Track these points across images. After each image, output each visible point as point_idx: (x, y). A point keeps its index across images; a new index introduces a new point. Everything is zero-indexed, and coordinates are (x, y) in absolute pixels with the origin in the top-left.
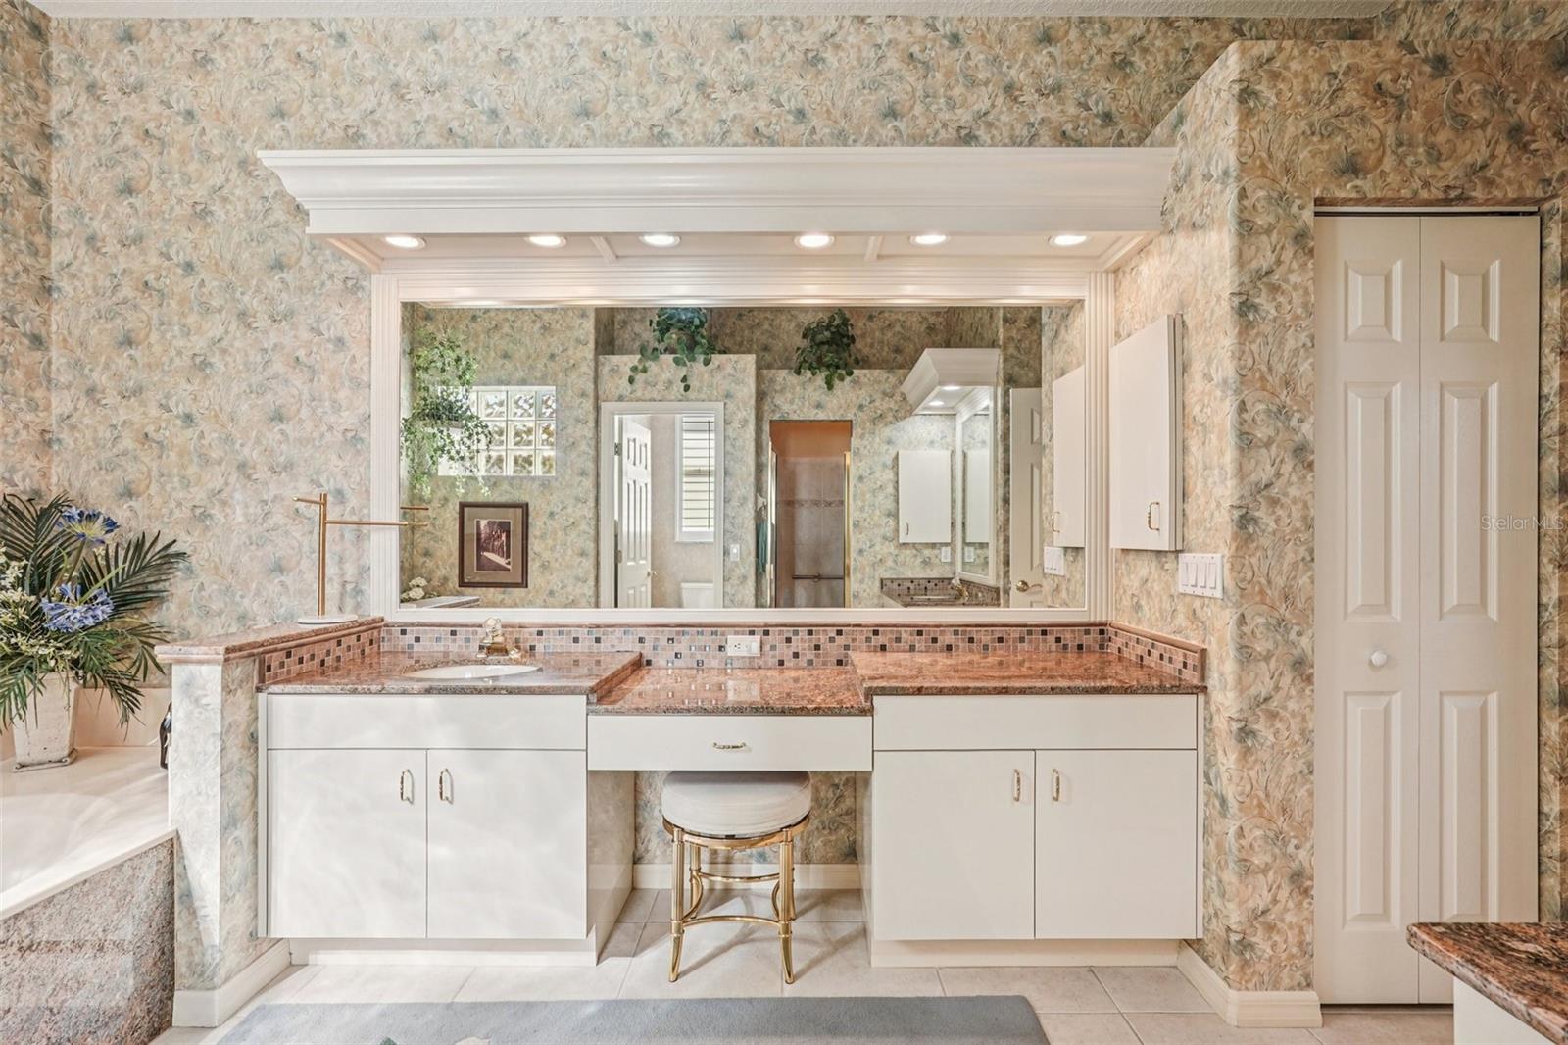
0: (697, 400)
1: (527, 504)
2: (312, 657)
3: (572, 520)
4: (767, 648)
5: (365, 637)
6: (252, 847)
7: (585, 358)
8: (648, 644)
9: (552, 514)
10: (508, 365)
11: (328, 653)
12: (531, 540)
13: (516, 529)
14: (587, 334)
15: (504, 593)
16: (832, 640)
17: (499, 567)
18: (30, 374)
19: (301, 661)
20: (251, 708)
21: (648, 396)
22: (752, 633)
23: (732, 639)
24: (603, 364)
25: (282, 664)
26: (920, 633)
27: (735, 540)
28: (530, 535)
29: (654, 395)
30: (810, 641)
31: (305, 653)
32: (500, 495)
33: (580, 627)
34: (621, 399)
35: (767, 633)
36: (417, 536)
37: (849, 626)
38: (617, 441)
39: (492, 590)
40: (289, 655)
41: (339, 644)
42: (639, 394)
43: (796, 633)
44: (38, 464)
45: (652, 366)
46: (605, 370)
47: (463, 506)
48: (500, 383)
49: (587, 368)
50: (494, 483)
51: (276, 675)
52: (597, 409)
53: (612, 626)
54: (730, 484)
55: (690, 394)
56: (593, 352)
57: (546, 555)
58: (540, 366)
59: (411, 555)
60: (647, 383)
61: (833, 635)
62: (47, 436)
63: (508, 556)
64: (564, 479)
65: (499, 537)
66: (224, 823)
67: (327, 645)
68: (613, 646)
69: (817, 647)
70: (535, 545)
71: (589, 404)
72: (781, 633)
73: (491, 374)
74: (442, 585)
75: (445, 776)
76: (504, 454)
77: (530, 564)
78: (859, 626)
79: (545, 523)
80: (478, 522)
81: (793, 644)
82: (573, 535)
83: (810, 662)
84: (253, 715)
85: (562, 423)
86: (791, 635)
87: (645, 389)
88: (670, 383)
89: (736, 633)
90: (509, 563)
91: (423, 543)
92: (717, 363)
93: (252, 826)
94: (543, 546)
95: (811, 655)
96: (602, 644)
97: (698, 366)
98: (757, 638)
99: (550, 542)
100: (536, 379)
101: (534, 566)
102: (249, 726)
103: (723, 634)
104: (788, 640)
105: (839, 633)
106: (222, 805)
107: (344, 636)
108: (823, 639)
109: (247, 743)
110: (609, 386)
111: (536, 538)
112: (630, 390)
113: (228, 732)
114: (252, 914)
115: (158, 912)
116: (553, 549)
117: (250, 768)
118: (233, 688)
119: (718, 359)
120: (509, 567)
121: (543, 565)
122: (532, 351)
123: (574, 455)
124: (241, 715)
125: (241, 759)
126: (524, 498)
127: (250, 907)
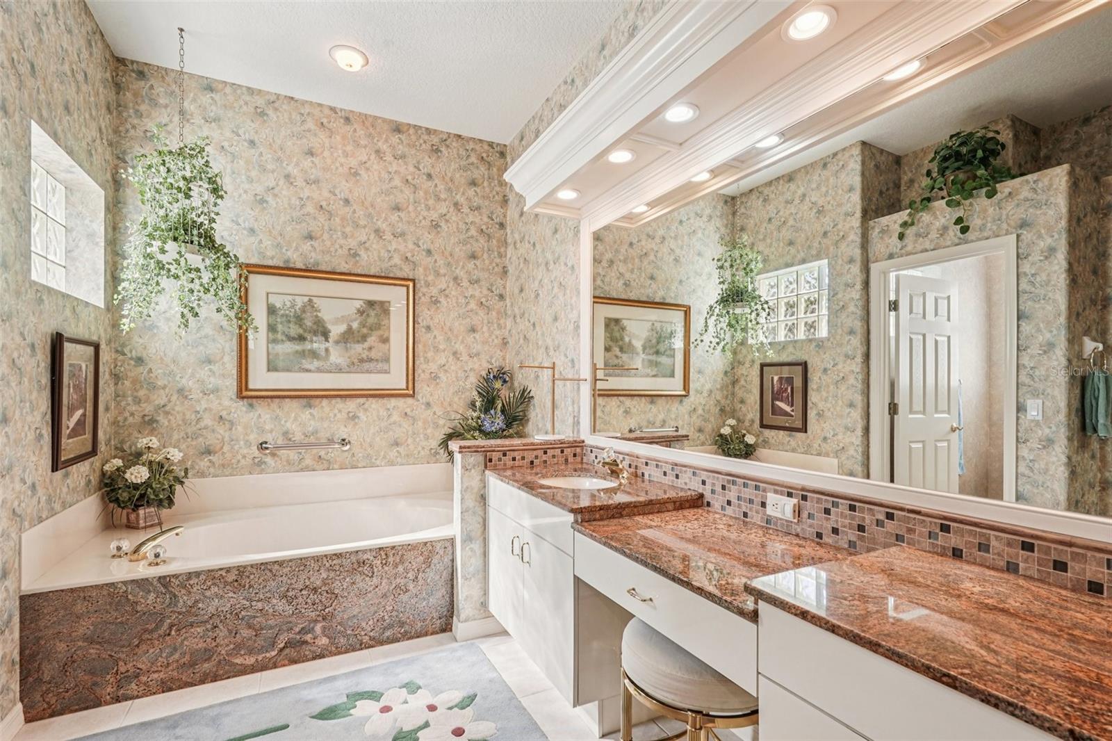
0: (979, 239)
1: (806, 363)
2: (523, 458)
3: (841, 375)
4: (805, 515)
5: (568, 451)
6: (482, 556)
7: (853, 228)
8: (708, 487)
9: (825, 370)
10: (793, 250)
11: (536, 457)
12: (810, 392)
13: (798, 383)
14: (854, 206)
15: (790, 436)
16: (879, 523)
17: (786, 414)
18: (499, 313)
19: (514, 459)
20: (481, 480)
21: (919, 248)
22: (790, 495)
23: (771, 498)
24: (873, 228)
25: (500, 460)
26: (1028, 547)
27: (1035, 394)
28: (809, 388)
29: (927, 245)
30: (853, 518)
31: (518, 455)
32: (788, 356)
33: (666, 463)
34: (891, 256)
35: (804, 498)
36: (737, 388)
37: (902, 509)
38: (893, 298)
39: (782, 432)
40: (505, 455)
41: (545, 453)
42: (909, 248)
43: (835, 505)
44: (501, 354)
45: (925, 217)
46: (874, 234)
47: (762, 366)
48: (787, 265)
49: (855, 237)
50: (783, 347)
51: (496, 465)
52: (866, 270)
53: (685, 466)
54: (1027, 328)
55: (970, 235)
56: (859, 220)
57: (821, 405)
58: (816, 245)
59: (732, 402)
60: (918, 235)
61: (882, 517)
62: (505, 341)
63: (792, 406)
64: (835, 338)
65: (786, 389)
66: (464, 538)
67: (535, 453)
68: (686, 484)
69: (861, 528)
70: (813, 397)
71: (856, 269)
72: (819, 501)
73: (781, 261)
74: (751, 425)
75: (526, 547)
76: (795, 322)
77: (809, 412)
78: (918, 513)
79: (820, 378)
80: (772, 378)
81: (832, 517)
82: (843, 388)
83: (852, 544)
84: (482, 485)
85: (834, 290)
86: (830, 506)
87: (915, 242)
88: (945, 228)
89: (776, 492)
90: (793, 411)
91: (740, 393)
92: (1007, 191)
93: (482, 545)
94: (819, 398)
95: (853, 535)
96: (679, 480)
97: (981, 203)
98: (794, 501)
99: (824, 394)
100: (812, 256)
101: (812, 414)
102: (480, 490)
103: (764, 491)
104: (827, 511)
105: (890, 516)
106: (462, 528)
107: (548, 448)
108: (868, 520)
109: (479, 499)
110: (879, 246)
111: (813, 390)
112: (899, 246)
113: (465, 491)
114: (482, 593)
115: (445, 572)
116: (826, 400)
117: (481, 513)
118: (469, 468)
119: (1005, 187)
120: (793, 413)
121: (818, 414)
122: (809, 234)
123: (843, 316)
124: (475, 483)
125: (474, 507)
126: (804, 357)
127: (481, 588)
